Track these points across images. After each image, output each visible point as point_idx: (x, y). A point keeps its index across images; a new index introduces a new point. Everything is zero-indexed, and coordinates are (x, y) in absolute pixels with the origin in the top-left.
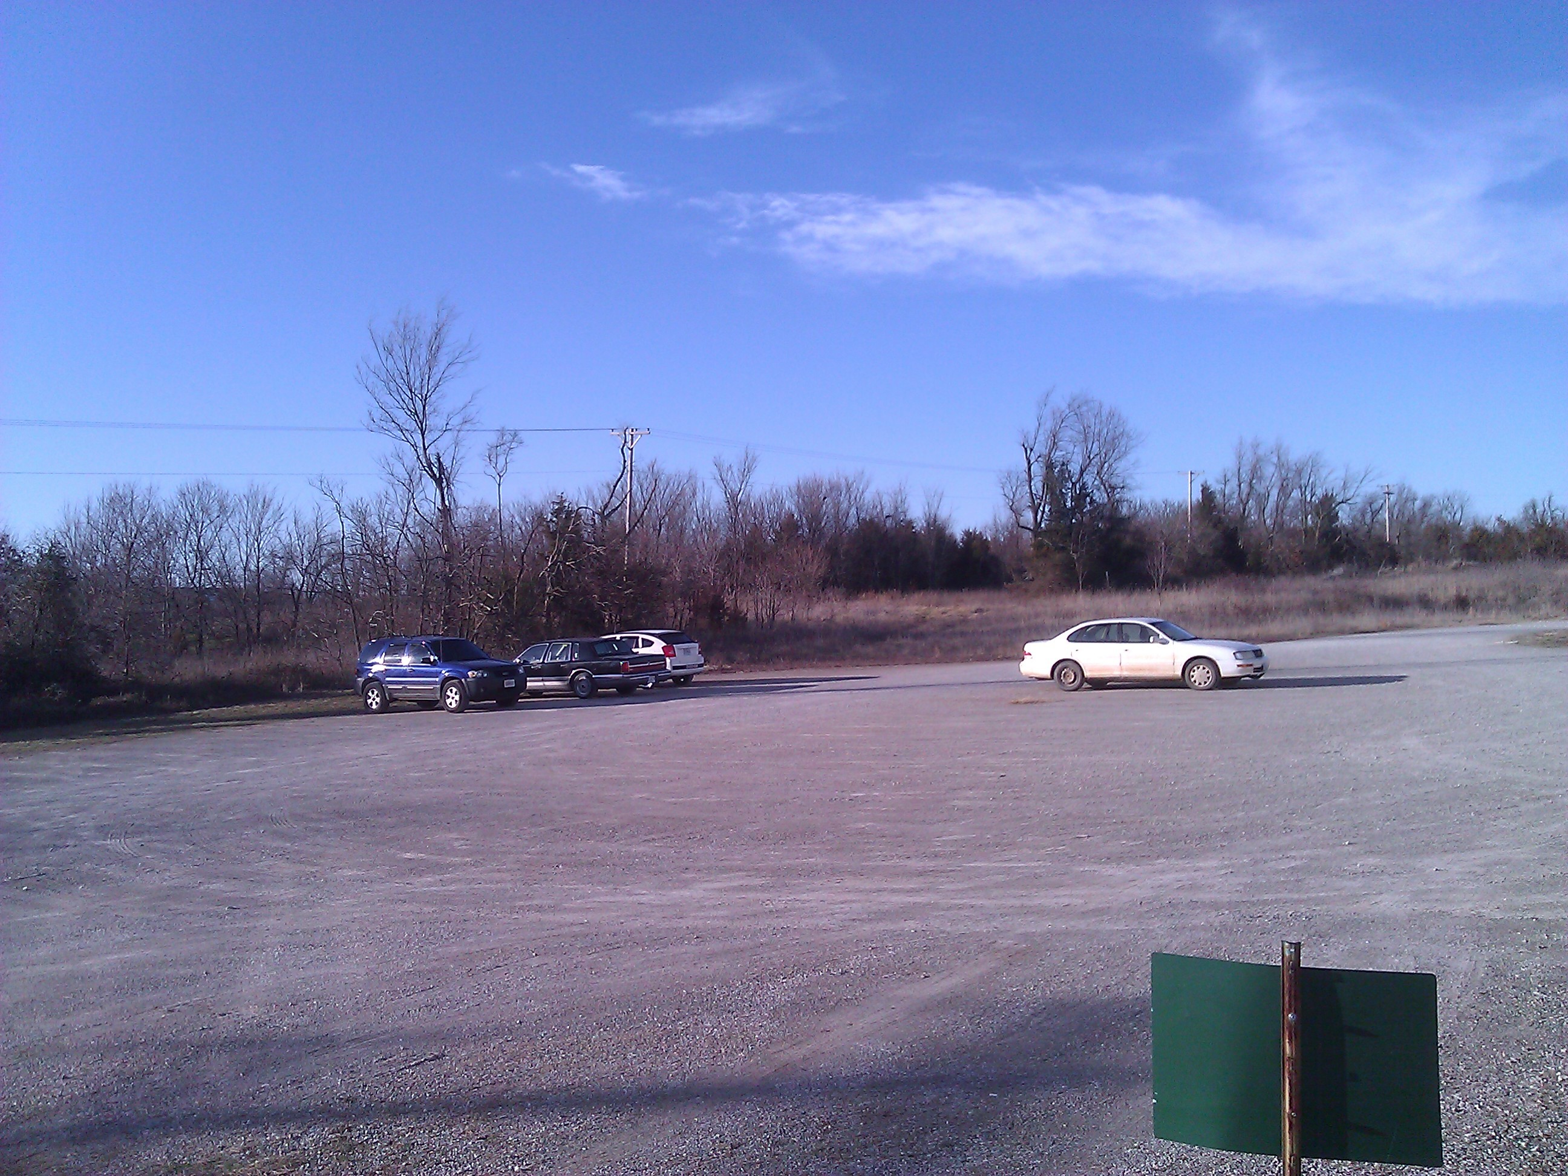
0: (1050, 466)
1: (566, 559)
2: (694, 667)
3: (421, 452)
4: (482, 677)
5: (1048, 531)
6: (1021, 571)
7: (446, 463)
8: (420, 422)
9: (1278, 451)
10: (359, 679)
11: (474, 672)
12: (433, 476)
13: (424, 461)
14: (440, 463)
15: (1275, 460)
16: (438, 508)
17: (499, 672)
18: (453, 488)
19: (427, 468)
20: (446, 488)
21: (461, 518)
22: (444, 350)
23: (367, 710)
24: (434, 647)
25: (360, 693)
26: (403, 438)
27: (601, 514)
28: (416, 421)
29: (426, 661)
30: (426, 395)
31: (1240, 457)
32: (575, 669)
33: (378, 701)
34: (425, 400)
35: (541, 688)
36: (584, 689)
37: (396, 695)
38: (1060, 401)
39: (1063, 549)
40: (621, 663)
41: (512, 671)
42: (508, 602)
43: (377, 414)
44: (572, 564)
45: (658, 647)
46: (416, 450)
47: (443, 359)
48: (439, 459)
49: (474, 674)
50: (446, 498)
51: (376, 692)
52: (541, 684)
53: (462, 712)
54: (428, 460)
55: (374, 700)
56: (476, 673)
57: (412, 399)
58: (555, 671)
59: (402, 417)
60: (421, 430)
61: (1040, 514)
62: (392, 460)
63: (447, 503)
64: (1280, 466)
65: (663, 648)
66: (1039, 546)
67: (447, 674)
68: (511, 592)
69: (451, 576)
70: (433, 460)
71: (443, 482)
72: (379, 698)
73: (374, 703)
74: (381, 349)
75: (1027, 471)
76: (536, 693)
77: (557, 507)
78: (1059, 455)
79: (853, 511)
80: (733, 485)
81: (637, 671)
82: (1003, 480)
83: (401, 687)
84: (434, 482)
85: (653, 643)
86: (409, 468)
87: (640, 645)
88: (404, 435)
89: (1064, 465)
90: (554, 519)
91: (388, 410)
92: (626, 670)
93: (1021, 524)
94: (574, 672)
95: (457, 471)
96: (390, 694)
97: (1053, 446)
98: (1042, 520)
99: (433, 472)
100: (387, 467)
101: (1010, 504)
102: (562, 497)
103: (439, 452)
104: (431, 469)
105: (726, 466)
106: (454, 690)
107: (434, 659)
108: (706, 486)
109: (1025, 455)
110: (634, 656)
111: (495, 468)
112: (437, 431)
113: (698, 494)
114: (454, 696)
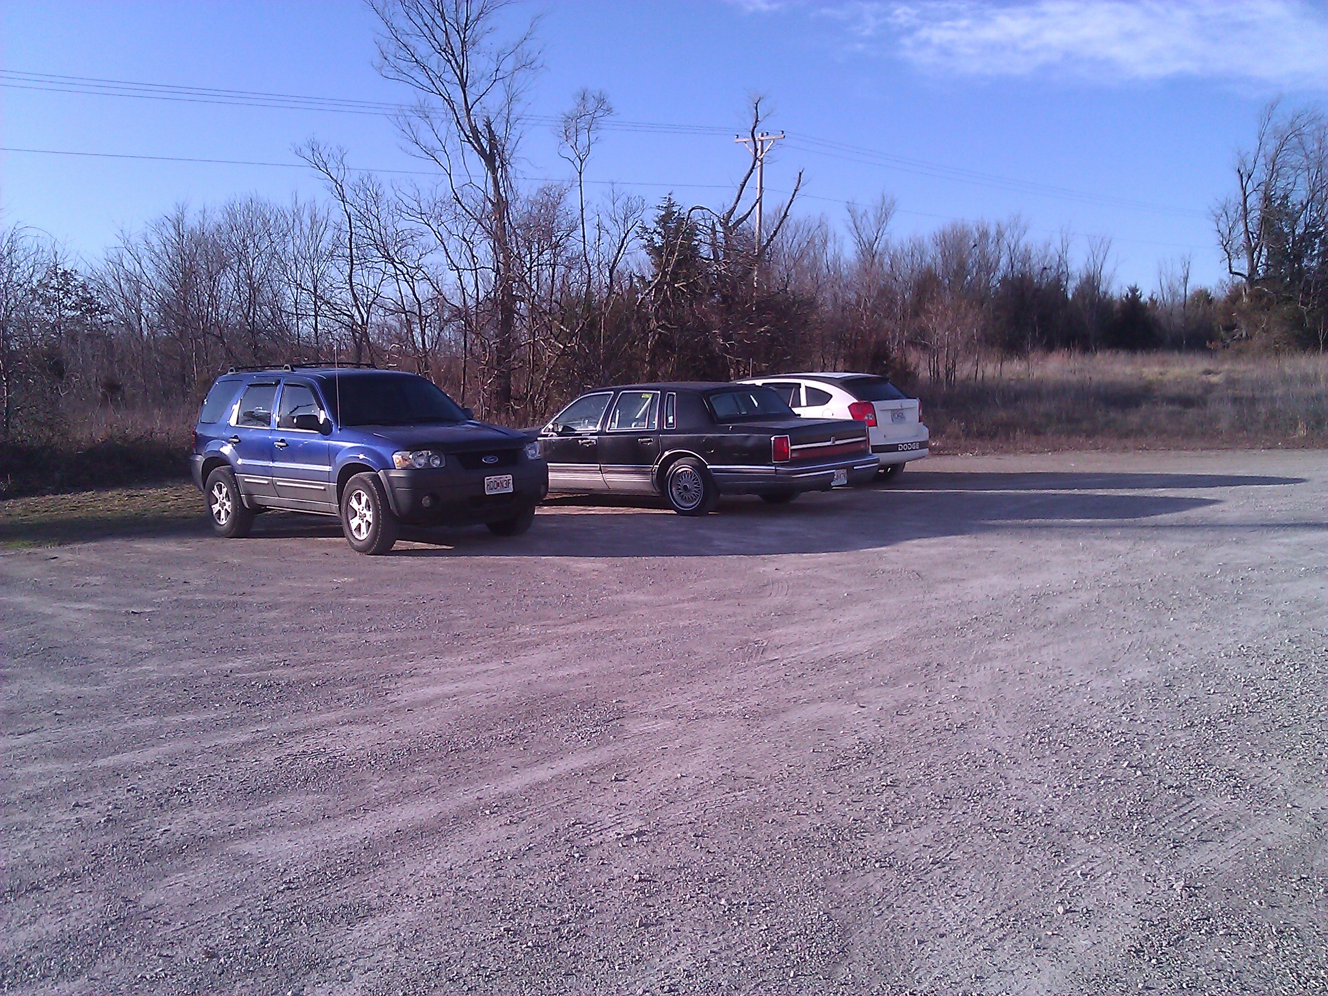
0: (1267, 199)
1: (675, 277)
2: (909, 447)
3: (462, 113)
4: (428, 470)
5: (1267, 278)
7: (499, 130)
8: (459, 67)
10: (198, 458)
11: (408, 454)
12: (482, 152)
14: (491, 132)
16: (489, 198)
17: (477, 456)
18: (509, 168)
19: (471, 139)
20: (500, 169)
21: (522, 213)
23: (208, 526)
24: (327, 391)
25: (201, 488)
26: (433, 88)
27: (724, 225)
28: (451, 64)
30: (465, 25)
32: (667, 451)
33: (230, 510)
34: (464, 33)
35: (599, 487)
36: (686, 495)
37: (259, 498)
38: (1282, 118)
39: (1289, 300)
40: (773, 439)
41: (508, 453)
43: (391, 48)
44: (681, 286)
45: (839, 406)
46: (453, 108)
48: (488, 125)
49: (405, 459)
50: (501, 184)
51: (224, 490)
52: (598, 477)
54: (474, 130)
55: (223, 507)
56: (412, 457)
57: (445, 31)
58: (629, 451)
59: (423, 48)
61: (1256, 255)
62: (415, 120)
63: (501, 190)
65: (850, 407)
66: (1256, 297)
67: (350, 457)
68: (597, 325)
70: (481, 127)
71: (495, 160)
72: (230, 503)
73: (223, 513)
75: (1242, 202)
77: (664, 213)
78: (1281, 183)
79: (1004, 261)
80: (869, 233)
81: (807, 458)
82: (1220, 212)
83: (266, 482)
84: (482, 160)
85: (831, 396)
86: (442, 134)
87: (804, 402)
88: (433, 83)
89: (1286, 197)
90: (659, 230)
91: (405, 39)
92: (782, 455)
93: (1233, 270)
94: (667, 453)
95: (514, 140)
96: (249, 495)
97: (1274, 171)
98: (1259, 264)
99: (481, 145)
100: (408, 130)
101: (1225, 244)
102: (669, 199)
103: (488, 118)
104: (478, 141)
105: (860, 212)
106: (364, 499)
107: (326, 419)
108: (838, 236)
109: (1240, 184)
110: (793, 424)
111: (574, 147)
112: (483, 81)
113: (829, 244)
114: (365, 511)
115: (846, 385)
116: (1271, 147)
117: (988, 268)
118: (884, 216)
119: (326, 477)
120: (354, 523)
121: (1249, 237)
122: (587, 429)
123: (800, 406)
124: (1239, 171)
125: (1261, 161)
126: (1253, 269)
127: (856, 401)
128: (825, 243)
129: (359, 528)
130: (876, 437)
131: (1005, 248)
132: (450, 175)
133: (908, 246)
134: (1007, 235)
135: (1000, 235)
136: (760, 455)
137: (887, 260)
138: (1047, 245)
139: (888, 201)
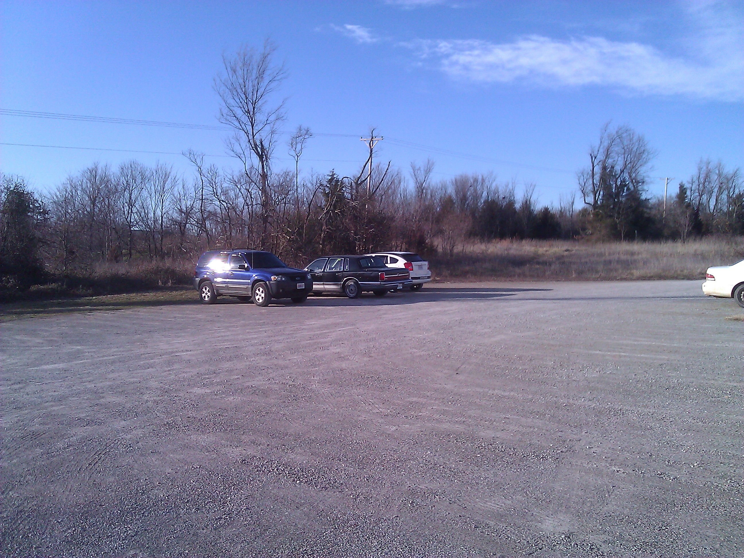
0: (604, 168)
1: (335, 208)
2: (423, 278)
3: (251, 137)
4: (281, 280)
5: (602, 206)
6: (584, 229)
7: (266, 145)
8: (251, 118)
9: (719, 166)
10: (197, 279)
11: (275, 276)
12: (258, 154)
13: (253, 144)
14: (262, 146)
15: (717, 172)
16: (260, 174)
17: (294, 278)
18: (269, 161)
19: (254, 148)
20: (265, 161)
21: (273, 180)
22: (267, 72)
23: (201, 301)
24: (248, 257)
25: (198, 289)
26: (241, 128)
27: (356, 183)
28: (248, 117)
29: (242, 267)
30: (255, 101)
31: (700, 169)
32: (346, 278)
33: (209, 295)
34: (255, 104)
35: (322, 290)
36: (352, 292)
37: (221, 291)
38: (612, 130)
39: (611, 216)
40: (380, 274)
41: (303, 277)
42: (300, 234)
43: (225, 111)
44: (338, 212)
45: (401, 263)
46: (248, 136)
47: (267, 79)
48: (261, 143)
49: (275, 278)
50: (265, 168)
51: (207, 289)
52: (322, 286)
53: (266, 306)
54: (256, 145)
55: (206, 294)
56: (277, 277)
57: (247, 103)
58: (332, 278)
59: (239, 112)
60: (252, 123)
61: (597, 195)
62: (233, 141)
63: (265, 170)
64: (720, 175)
65: (404, 264)
66: (596, 215)
67: (256, 277)
68: (302, 228)
69: (266, 215)
70: (258, 143)
71: (263, 157)
72: (210, 293)
73: (206, 297)
74: (229, 69)
75: (592, 170)
76: (318, 293)
77: (330, 178)
78: (610, 161)
79: (485, 194)
80: (421, 178)
81: (390, 280)
82: (579, 175)
83: (225, 286)
84: (258, 157)
85: (398, 260)
86: (244, 147)
87: (389, 262)
88: (241, 125)
89: (613, 167)
90: (328, 185)
91: (232, 108)
92: (382, 279)
93: (586, 202)
94: (345, 279)
95: (272, 149)
96: (217, 291)
97: (607, 156)
98: (599, 199)
99: (258, 151)
100: (230, 146)
101: (582, 189)
102: (333, 172)
103: (261, 139)
104: (257, 149)
105: (417, 168)
106: (261, 290)
107: (247, 266)
108: (406, 179)
109: (591, 161)
110: (386, 269)
111: (295, 150)
112: (261, 124)
113: (402, 183)
114: (261, 294)
115: (403, 256)
116: (606, 144)
117: (476, 197)
118: (428, 171)
119: (248, 284)
120: (257, 297)
121: (594, 186)
122: (318, 271)
123: (387, 263)
124: (591, 155)
125: (601, 150)
126: (596, 202)
127: (406, 262)
128: (400, 183)
129: (259, 299)
130: (412, 274)
131: (485, 189)
132: (245, 164)
133: (440, 185)
134: (486, 181)
135: (483, 180)
136: (376, 279)
137: (429, 191)
138: (507, 186)
139: (430, 162)
